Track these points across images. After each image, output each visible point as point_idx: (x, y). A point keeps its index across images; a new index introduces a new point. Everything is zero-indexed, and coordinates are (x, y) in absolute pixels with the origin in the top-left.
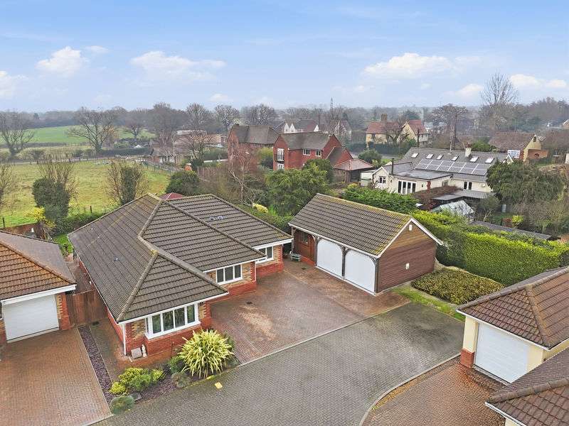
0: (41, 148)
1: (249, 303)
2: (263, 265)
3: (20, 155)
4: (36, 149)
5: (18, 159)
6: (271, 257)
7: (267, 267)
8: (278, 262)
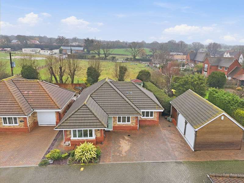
0: (115, 56)
1: (129, 136)
2: (147, 119)
3: (108, 58)
4: (113, 56)
5: (107, 59)
6: (152, 116)
7: (149, 121)
8: (156, 119)
